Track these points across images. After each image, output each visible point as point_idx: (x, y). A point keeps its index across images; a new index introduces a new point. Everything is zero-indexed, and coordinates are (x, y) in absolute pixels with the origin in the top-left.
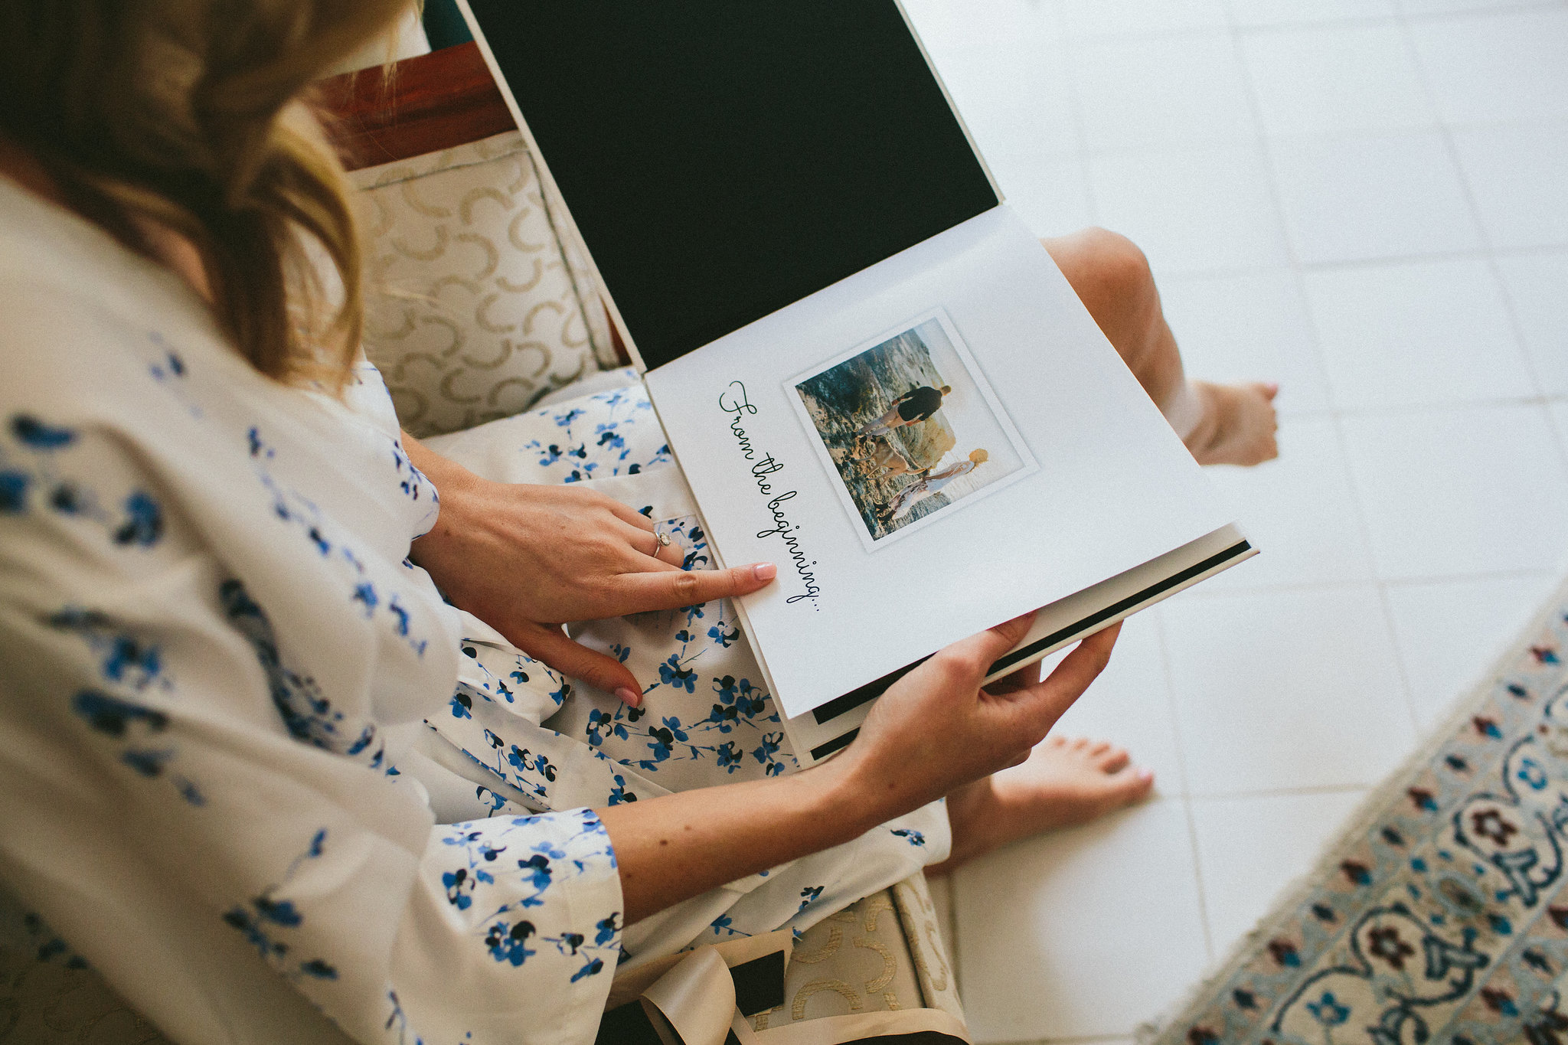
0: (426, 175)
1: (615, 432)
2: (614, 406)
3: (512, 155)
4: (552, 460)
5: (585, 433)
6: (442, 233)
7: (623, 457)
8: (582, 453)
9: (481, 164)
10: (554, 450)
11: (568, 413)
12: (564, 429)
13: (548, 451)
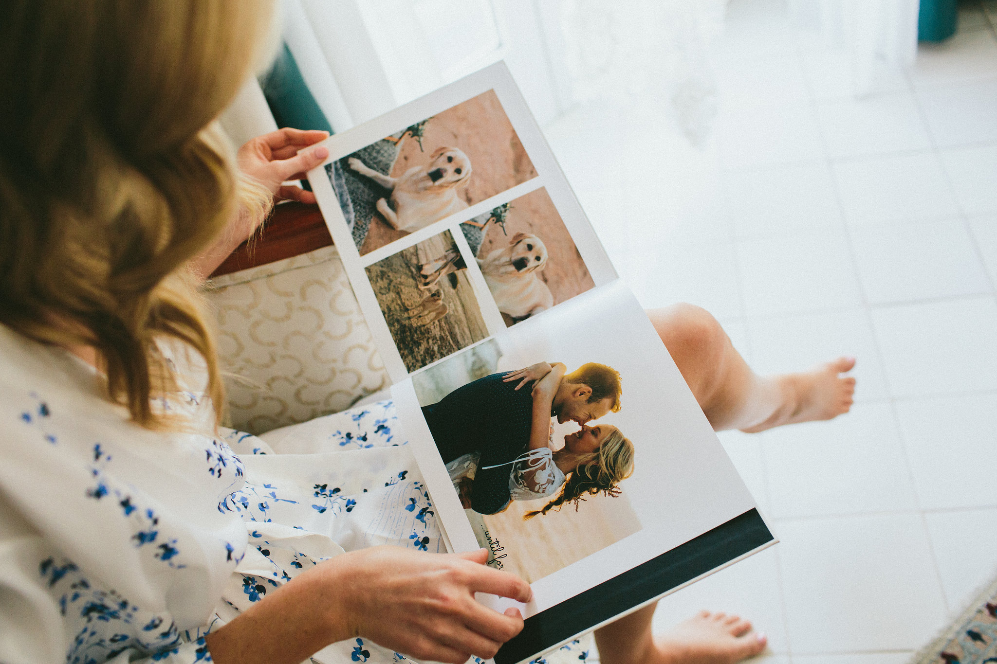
0: (281, 273)
1: (385, 425)
2: (387, 408)
3: (330, 260)
4: (347, 442)
5: (368, 426)
6: (289, 307)
7: (388, 440)
8: (364, 439)
9: (311, 266)
10: (349, 436)
11: (360, 413)
12: (356, 423)
13: (345, 436)
